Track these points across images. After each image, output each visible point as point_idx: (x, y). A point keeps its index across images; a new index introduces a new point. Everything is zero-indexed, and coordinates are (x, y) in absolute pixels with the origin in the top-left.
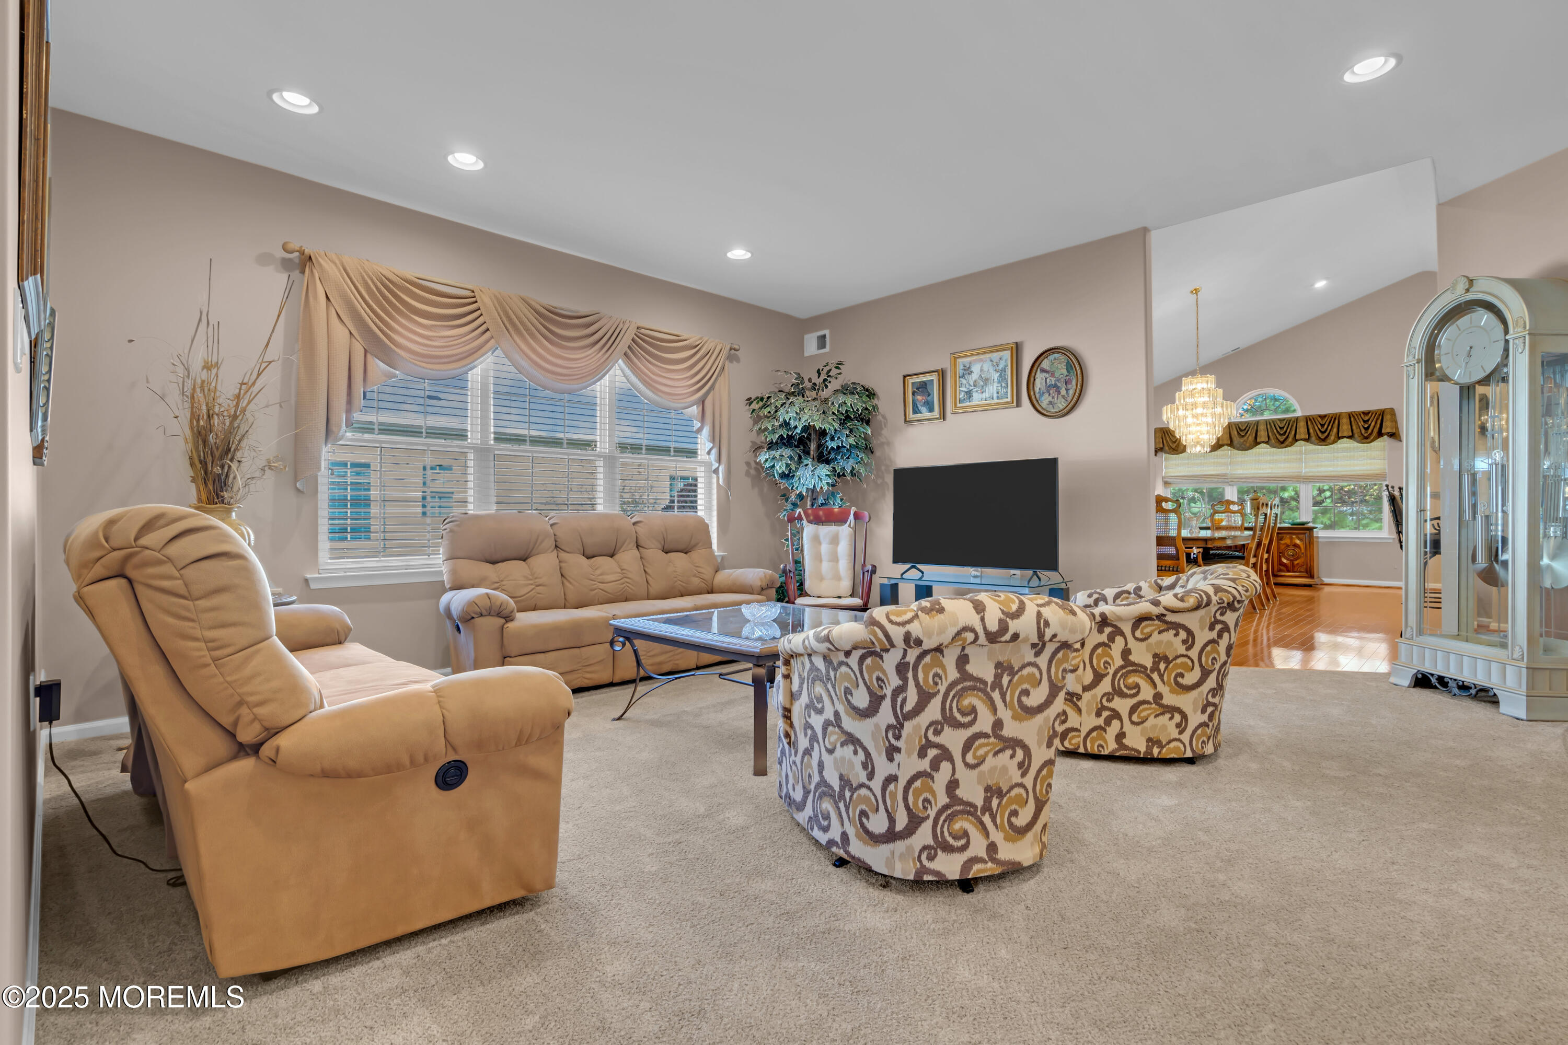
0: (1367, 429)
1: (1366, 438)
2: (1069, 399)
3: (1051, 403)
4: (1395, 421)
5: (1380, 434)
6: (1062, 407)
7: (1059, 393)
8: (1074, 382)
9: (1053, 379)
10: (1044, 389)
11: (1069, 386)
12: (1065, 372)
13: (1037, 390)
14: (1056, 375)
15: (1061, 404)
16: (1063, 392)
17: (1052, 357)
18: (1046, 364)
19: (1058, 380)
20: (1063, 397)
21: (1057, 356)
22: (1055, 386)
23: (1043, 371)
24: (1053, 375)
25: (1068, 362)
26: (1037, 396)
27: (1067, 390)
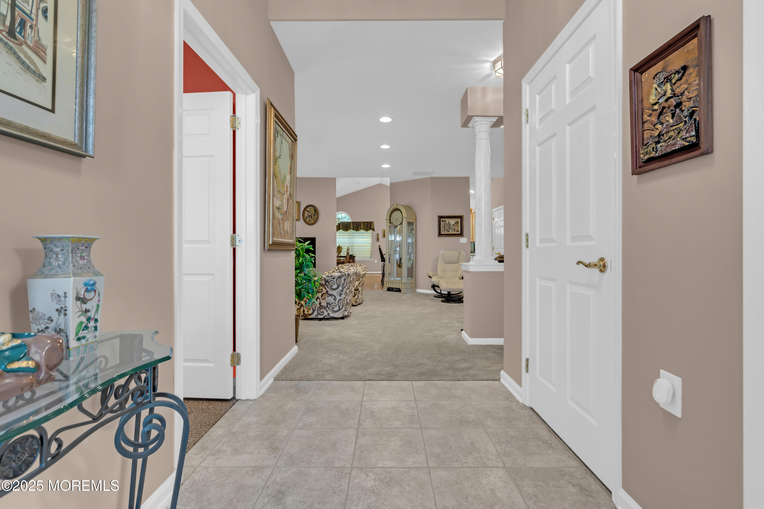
0: (367, 227)
1: (367, 230)
2: (315, 220)
3: (309, 221)
4: (373, 225)
5: (370, 229)
6: (313, 222)
7: (312, 218)
8: (316, 215)
9: (310, 214)
10: (307, 216)
11: (315, 216)
12: (314, 212)
13: (305, 216)
14: (311, 213)
15: (312, 221)
16: (313, 218)
17: (310, 207)
18: (308, 209)
19: (312, 214)
20: (313, 219)
21: (311, 207)
22: (311, 216)
23: (307, 211)
24: (310, 213)
25: (315, 210)
26: (305, 218)
27: (314, 218)
